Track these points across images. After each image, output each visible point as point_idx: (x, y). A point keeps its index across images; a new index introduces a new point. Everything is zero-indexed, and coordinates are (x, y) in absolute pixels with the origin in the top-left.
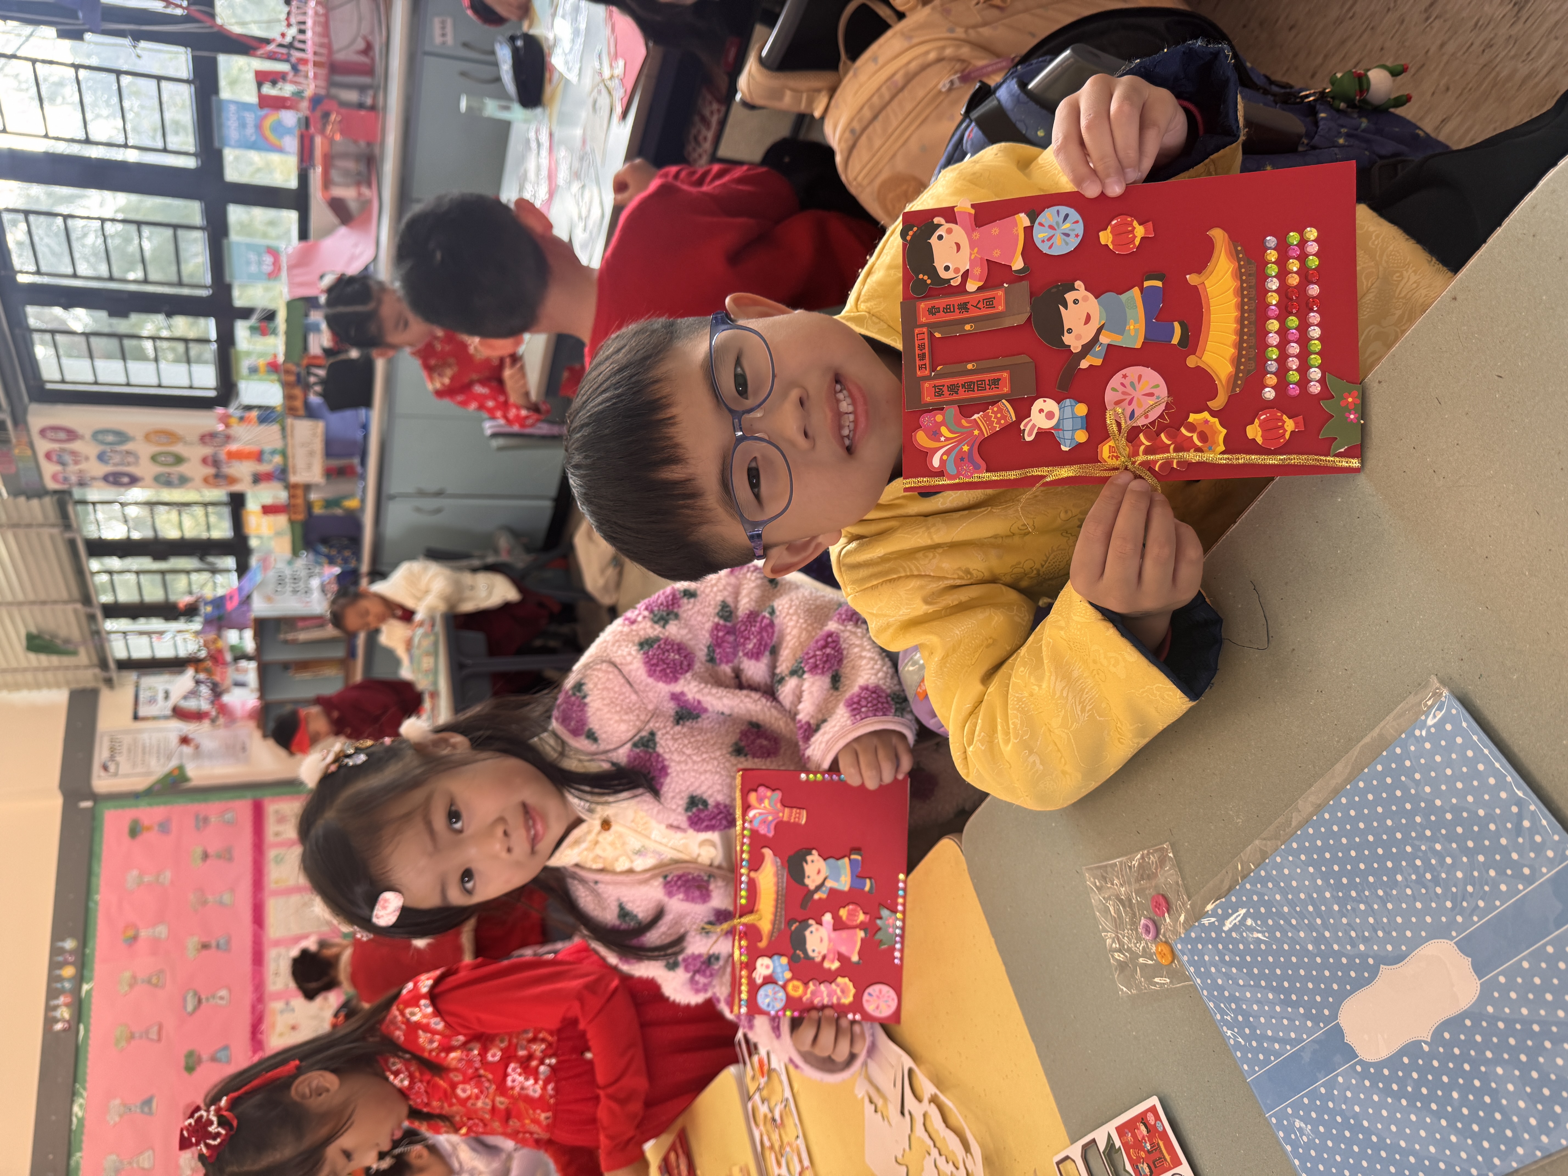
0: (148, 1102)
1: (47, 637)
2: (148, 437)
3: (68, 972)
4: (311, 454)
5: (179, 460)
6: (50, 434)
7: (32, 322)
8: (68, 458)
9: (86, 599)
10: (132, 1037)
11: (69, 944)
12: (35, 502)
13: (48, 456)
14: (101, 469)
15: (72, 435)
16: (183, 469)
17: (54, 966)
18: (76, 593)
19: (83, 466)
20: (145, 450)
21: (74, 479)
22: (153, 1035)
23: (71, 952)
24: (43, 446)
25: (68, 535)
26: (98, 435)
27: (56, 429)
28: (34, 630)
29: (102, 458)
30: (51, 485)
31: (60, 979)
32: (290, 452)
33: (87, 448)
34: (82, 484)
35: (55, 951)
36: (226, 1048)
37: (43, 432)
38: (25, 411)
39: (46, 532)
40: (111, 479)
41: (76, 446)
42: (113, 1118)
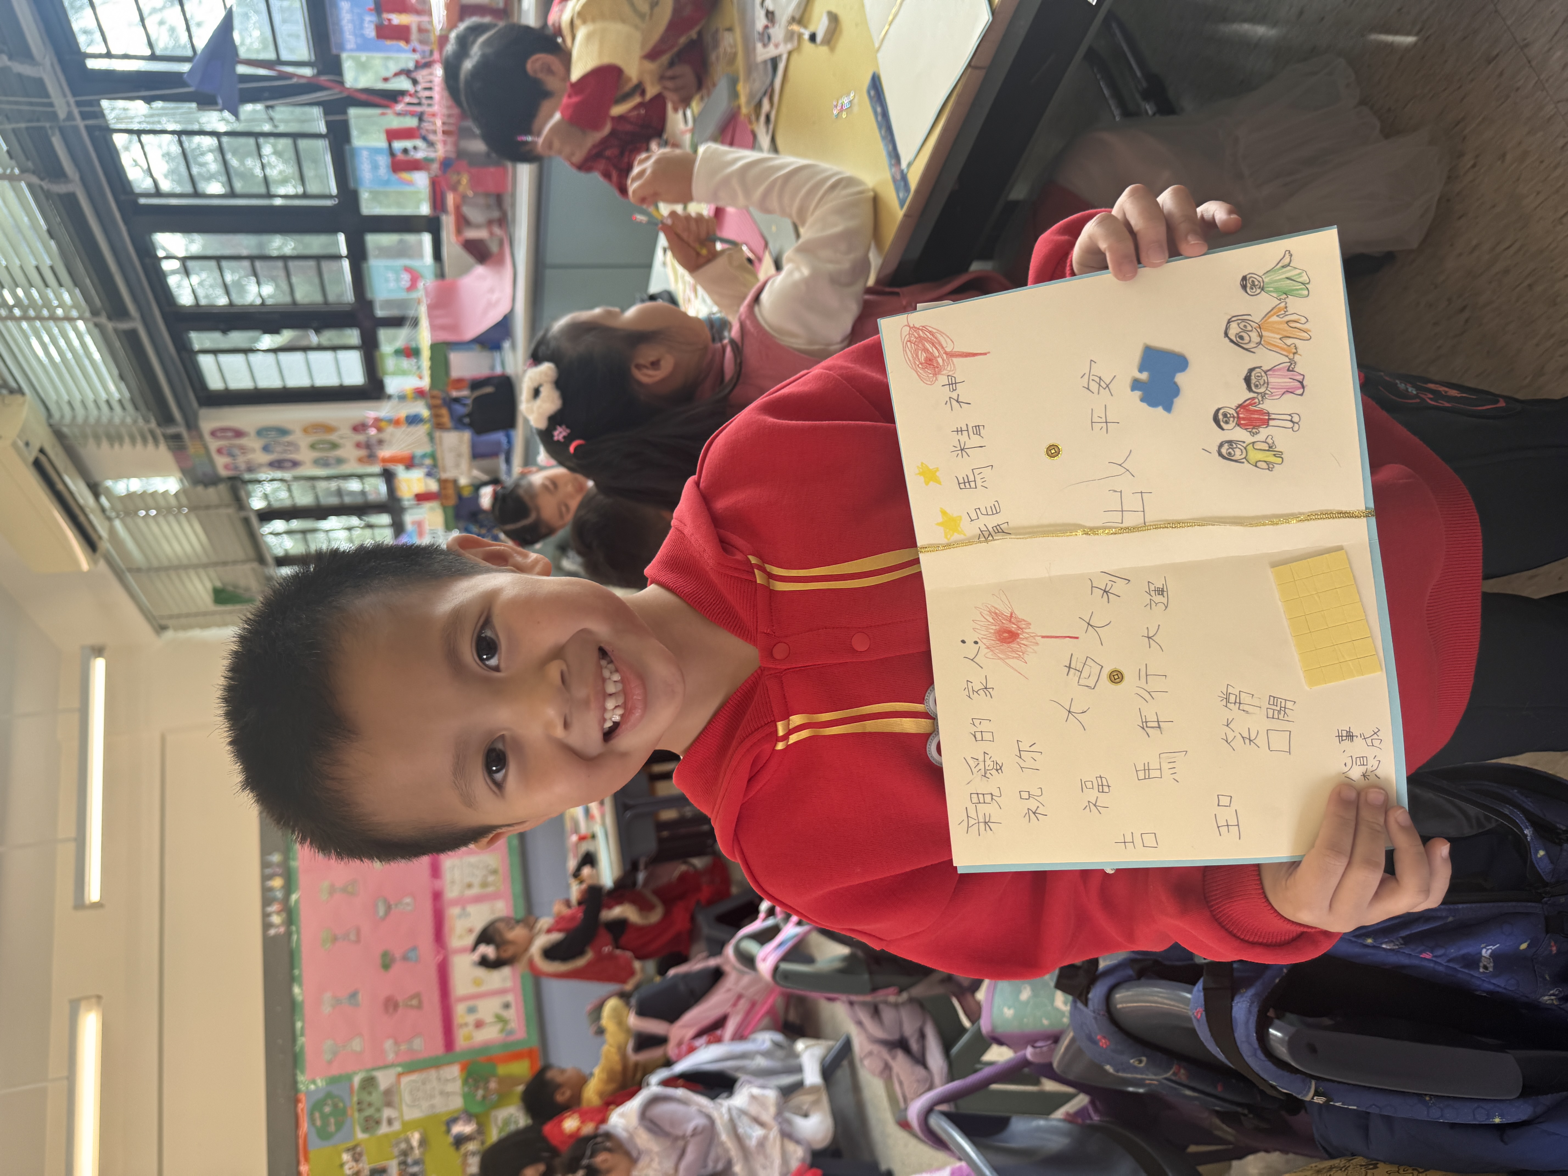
0: (353, 995)
1: (230, 588)
2: (306, 430)
3: (277, 883)
4: (459, 455)
5: (334, 446)
6: (219, 434)
7: (197, 346)
8: (236, 451)
9: (261, 559)
10: (335, 939)
11: (276, 858)
12: (211, 490)
13: (219, 451)
14: (265, 458)
15: (239, 434)
16: (339, 453)
17: (265, 878)
18: (251, 553)
19: (251, 456)
20: (303, 441)
21: (243, 466)
22: (353, 937)
23: (279, 865)
24: (214, 445)
25: (243, 514)
26: (261, 432)
27: (224, 430)
28: (218, 584)
29: (266, 449)
30: (223, 473)
31: (271, 889)
32: (439, 455)
33: (253, 443)
34: (250, 470)
35: (265, 864)
36: (414, 948)
37: (213, 433)
38: (196, 417)
39: (224, 511)
40: (276, 465)
41: (243, 441)
42: (327, 1009)
